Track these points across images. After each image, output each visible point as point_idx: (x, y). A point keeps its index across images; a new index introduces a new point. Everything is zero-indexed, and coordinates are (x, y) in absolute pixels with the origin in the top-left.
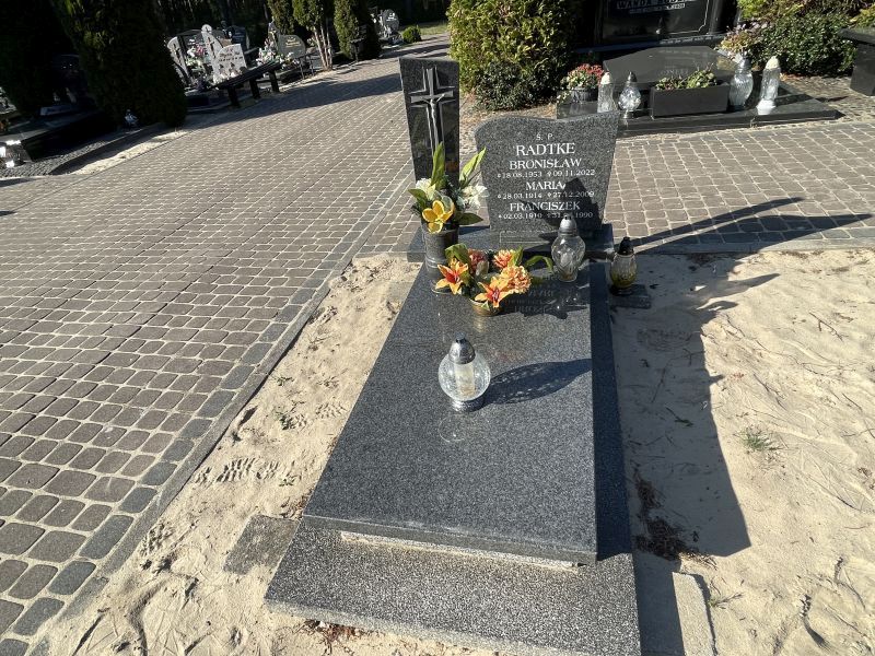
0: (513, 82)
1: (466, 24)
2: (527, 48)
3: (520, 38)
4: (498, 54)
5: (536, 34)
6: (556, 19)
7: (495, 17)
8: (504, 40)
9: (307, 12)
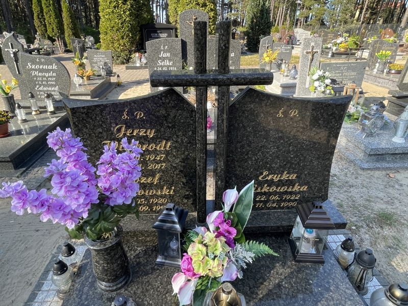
0: (119, 57)
1: (105, 39)
2: (122, 47)
3: (120, 45)
4: (114, 48)
5: (124, 44)
6: (130, 41)
7: (112, 38)
8: (116, 45)
9: (53, 32)
